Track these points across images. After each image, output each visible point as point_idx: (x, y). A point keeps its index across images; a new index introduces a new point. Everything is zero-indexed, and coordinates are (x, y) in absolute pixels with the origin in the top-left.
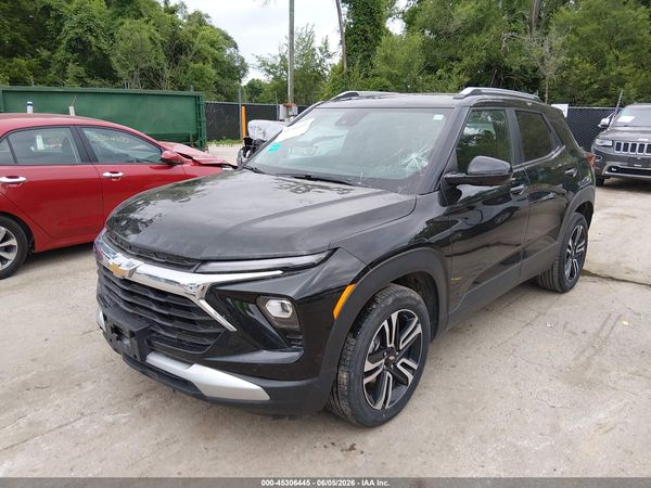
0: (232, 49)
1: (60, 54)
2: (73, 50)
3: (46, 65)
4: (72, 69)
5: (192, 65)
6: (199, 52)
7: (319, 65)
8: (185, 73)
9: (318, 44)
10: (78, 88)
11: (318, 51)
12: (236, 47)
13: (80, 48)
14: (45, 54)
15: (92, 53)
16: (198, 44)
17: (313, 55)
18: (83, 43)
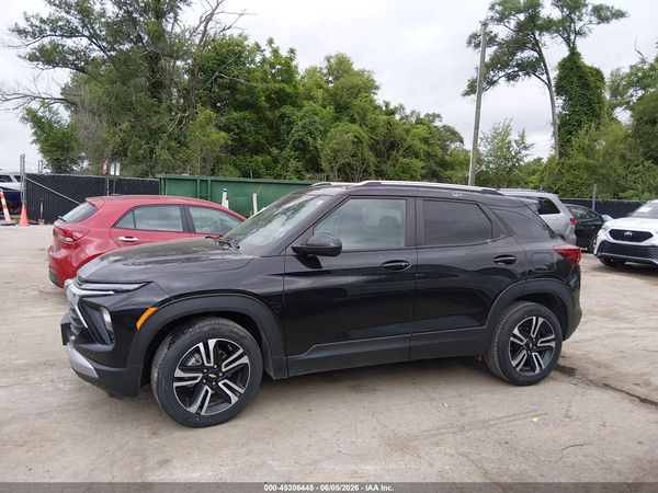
0: (458, 144)
1: (287, 152)
2: (296, 149)
3: (276, 161)
4: (293, 164)
5: (401, 160)
6: (410, 147)
7: (514, 157)
8: (394, 166)
9: (514, 137)
10: (295, 181)
11: (513, 144)
12: (462, 141)
13: (302, 148)
14: (275, 151)
15: (309, 151)
16: (409, 141)
17: (509, 148)
18: (303, 143)
